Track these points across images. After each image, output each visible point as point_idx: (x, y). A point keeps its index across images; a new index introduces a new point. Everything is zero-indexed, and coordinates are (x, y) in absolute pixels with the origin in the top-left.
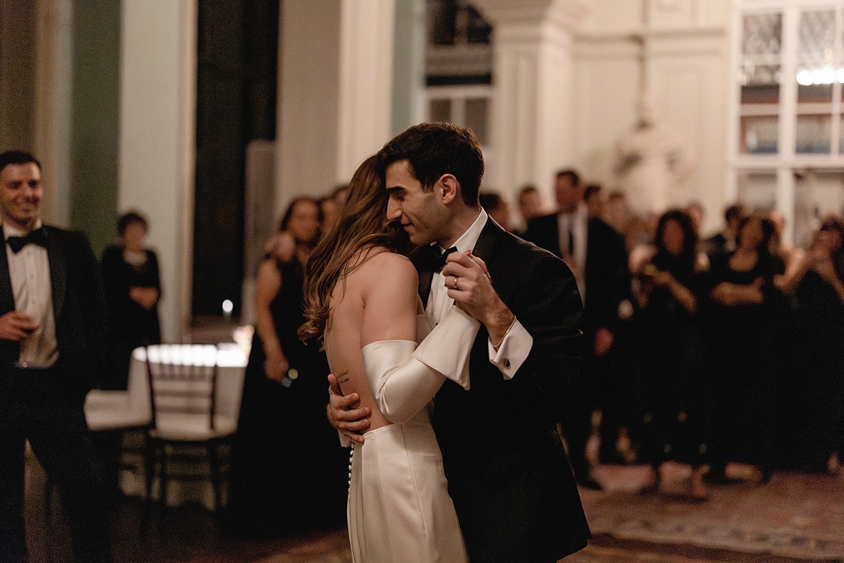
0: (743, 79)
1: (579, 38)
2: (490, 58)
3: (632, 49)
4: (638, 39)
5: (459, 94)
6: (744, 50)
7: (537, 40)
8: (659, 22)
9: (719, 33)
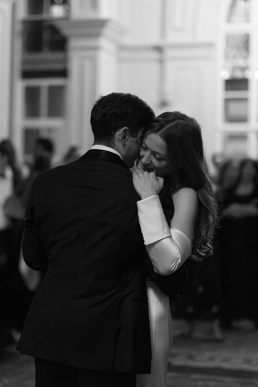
0: (226, 75)
1: (122, 48)
2: (65, 60)
3: (155, 55)
4: (159, 49)
5: (44, 83)
6: (227, 57)
7: (96, 48)
8: (172, 38)
9: (210, 45)
